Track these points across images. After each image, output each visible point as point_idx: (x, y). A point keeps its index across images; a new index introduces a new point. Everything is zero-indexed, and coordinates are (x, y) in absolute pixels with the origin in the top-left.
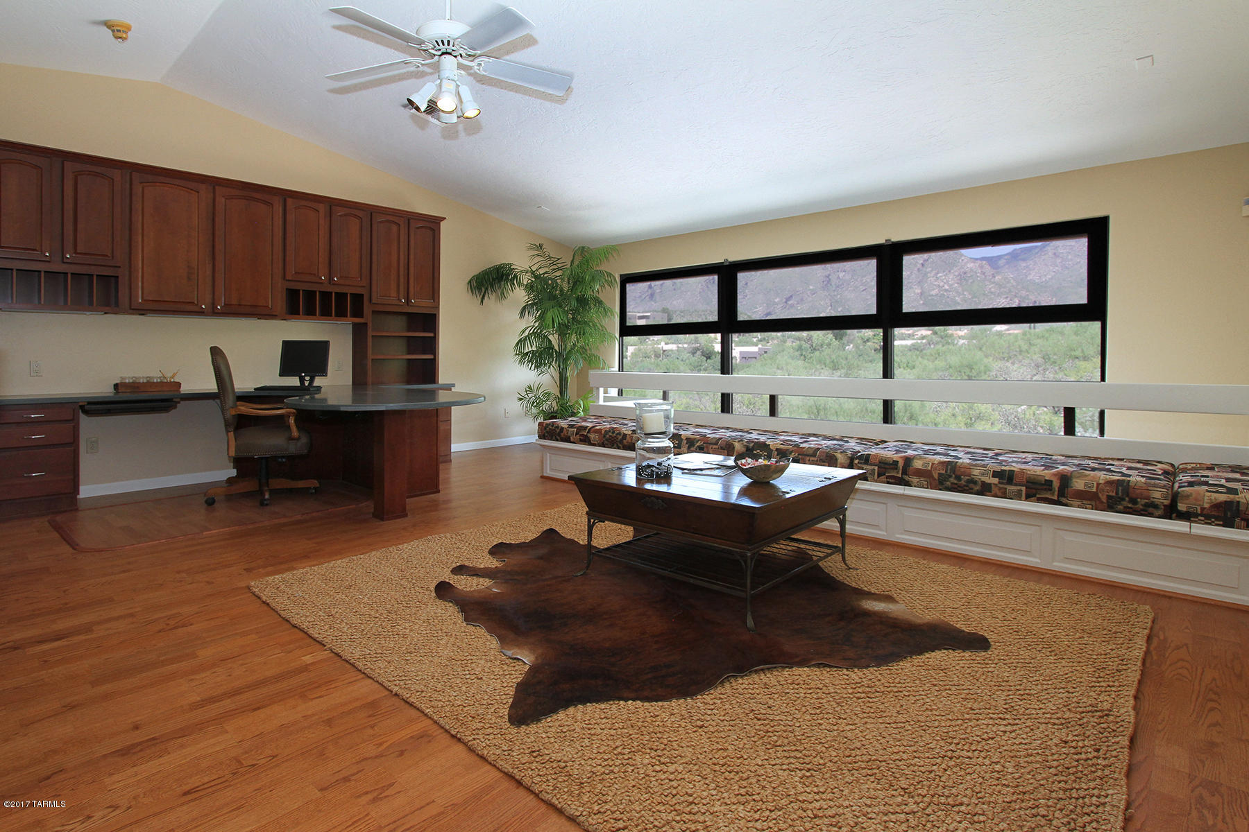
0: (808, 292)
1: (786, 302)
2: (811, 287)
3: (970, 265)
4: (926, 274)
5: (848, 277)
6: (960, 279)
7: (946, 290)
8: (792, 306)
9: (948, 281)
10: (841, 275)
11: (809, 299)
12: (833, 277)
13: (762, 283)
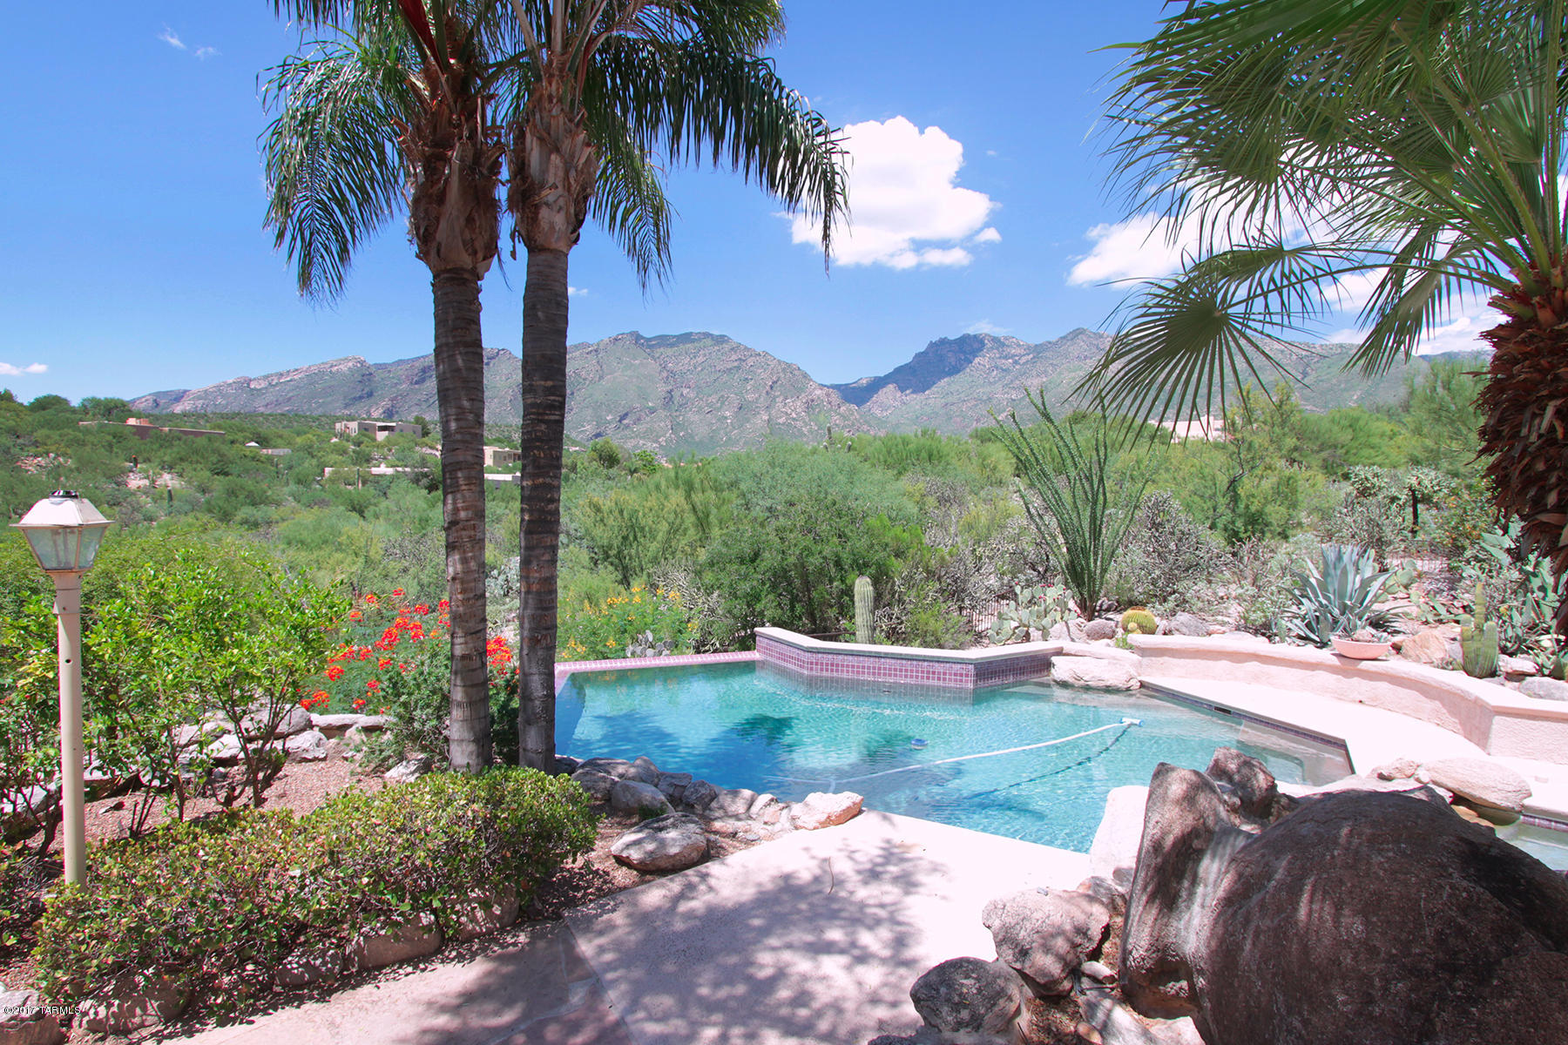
0: (647, 411)
1: (620, 422)
2: (651, 405)
3: (818, 392)
4: (774, 398)
5: (691, 395)
6: (808, 408)
7: (794, 419)
8: (627, 427)
9: (796, 409)
10: (685, 391)
11: (648, 419)
12: (676, 394)
13: (591, 395)
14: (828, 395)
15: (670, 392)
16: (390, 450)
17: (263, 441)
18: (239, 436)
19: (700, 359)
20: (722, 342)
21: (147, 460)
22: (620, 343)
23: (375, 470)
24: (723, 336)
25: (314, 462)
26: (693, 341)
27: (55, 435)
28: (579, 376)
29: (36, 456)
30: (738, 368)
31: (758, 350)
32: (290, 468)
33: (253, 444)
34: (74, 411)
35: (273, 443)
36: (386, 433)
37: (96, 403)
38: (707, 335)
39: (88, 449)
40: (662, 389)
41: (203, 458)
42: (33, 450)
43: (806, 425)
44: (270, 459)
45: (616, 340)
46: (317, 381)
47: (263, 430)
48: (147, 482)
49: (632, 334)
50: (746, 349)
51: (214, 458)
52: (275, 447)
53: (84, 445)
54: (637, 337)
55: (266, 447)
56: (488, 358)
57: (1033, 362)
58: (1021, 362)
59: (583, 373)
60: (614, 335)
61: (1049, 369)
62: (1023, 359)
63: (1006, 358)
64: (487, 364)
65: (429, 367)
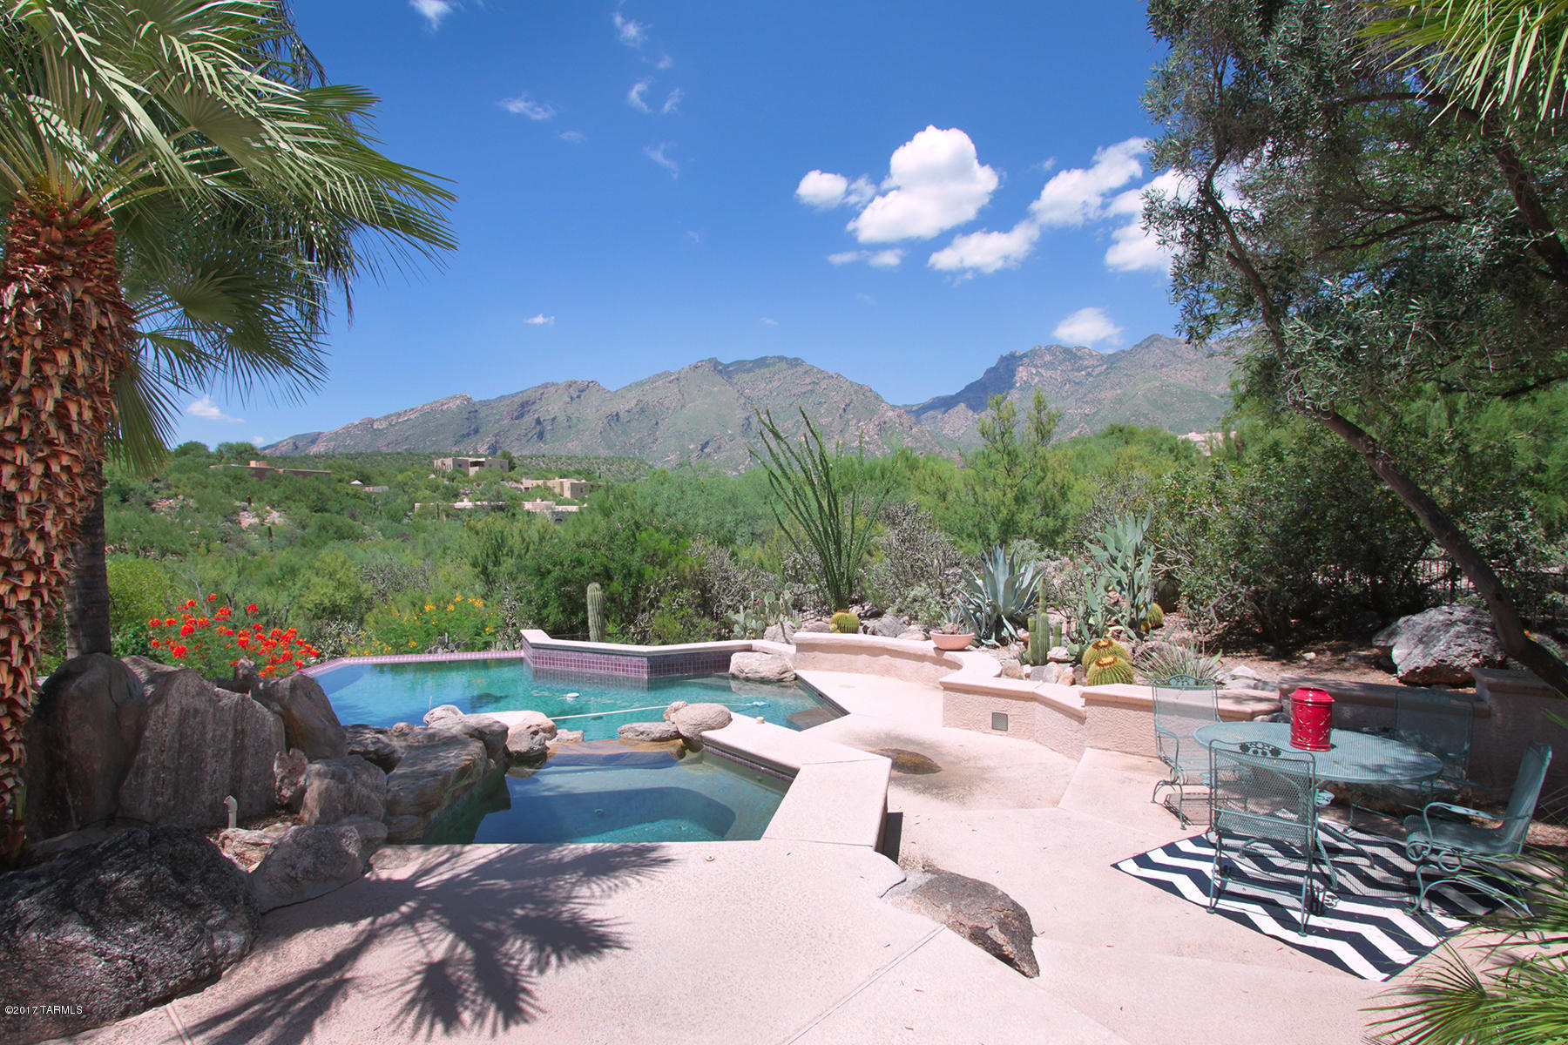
0: (727, 438)
1: (702, 450)
2: (730, 431)
3: (890, 414)
4: (847, 421)
6: (880, 430)
7: (867, 443)
8: (709, 455)
11: (728, 447)
12: (752, 419)
13: (674, 424)
14: (899, 416)
15: (748, 419)
16: (478, 485)
17: (366, 480)
18: (346, 476)
19: (775, 384)
20: (796, 366)
21: (261, 499)
22: (699, 371)
23: (458, 505)
24: (796, 359)
25: (406, 497)
26: (768, 366)
27: (184, 478)
28: (662, 404)
29: (168, 499)
30: (812, 391)
31: (831, 372)
32: (386, 504)
33: (357, 482)
34: (209, 456)
35: (374, 481)
36: (477, 468)
37: (229, 447)
38: (781, 359)
39: (209, 490)
40: (740, 415)
41: (304, 495)
42: (165, 493)
43: (879, 448)
44: (369, 496)
45: (696, 367)
46: (430, 419)
47: (368, 469)
48: (256, 520)
49: (711, 360)
50: (820, 371)
51: (314, 497)
52: (376, 485)
53: (205, 487)
54: (715, 365)
55: (368, 485)
56: (580, 391)
57: (1107, 372)
58: (1094, 374)
59: (666, 402)
60: (694, 363)
61: (1124, 380)
62: (1097, 371)
63: (1078, 370)
64: (579, 397)
65: (527, 402)
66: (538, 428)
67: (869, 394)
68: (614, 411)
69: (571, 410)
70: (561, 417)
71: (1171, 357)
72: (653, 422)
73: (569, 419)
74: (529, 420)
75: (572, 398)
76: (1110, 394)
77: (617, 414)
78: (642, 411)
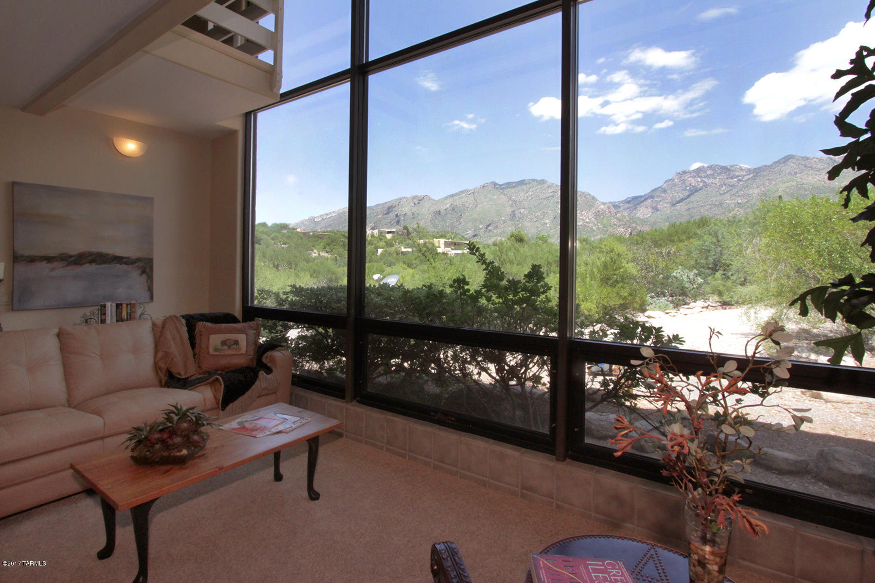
0: (501, 222)
1: (487, 228)
2: (503, 218)
3: (602, 207)
5: (526, 213)
6: (596, 216)
7: (587, 223)
8: (490, 231)
9: (588, 217)
10: (522, 211)
11: (502, 226)
12: (517, 213)
13: (471, 215)
14: (609, 208)
15: (513, 212)
19: (530, 193)
20: (543, 183)
22: (486, 188)
24: (543, 180)
26: (526, 184)
28: (464, 206)
30: (553, 196)
36: (391, 235)
38: (534, 180)
40: (509, 210)
43: (595, 225)
45: (484, 186)
49: (492, 183)
54: (495, 184)
56: (419, 201)
57: (753, 179)
58: (744, 180)
59: (467, 205)
60: (482, 184)
61: (767, 183)
62: (746, 178)
63: (732, 178)
64: (419, 203)
65: (391, 206)
66: (397, 219)
67: (588, 197)
68: (438, 209)
69: (414, 209)
70: (409, 213)
71: (803, 167)
72: (459, 214)
73: (413, 214)
74: (392, 215)
75: (415, 204)
76: (756, 191)
77: (439, 211)
78: (453, 209)
